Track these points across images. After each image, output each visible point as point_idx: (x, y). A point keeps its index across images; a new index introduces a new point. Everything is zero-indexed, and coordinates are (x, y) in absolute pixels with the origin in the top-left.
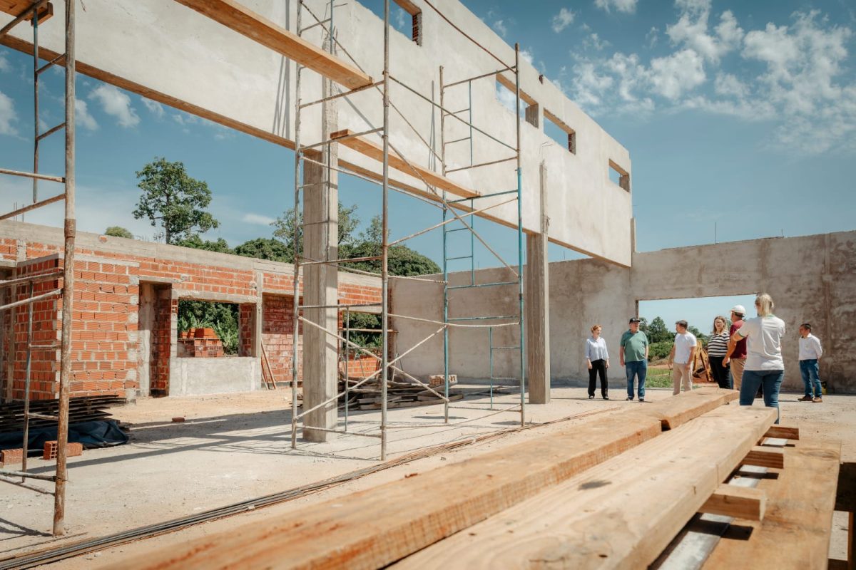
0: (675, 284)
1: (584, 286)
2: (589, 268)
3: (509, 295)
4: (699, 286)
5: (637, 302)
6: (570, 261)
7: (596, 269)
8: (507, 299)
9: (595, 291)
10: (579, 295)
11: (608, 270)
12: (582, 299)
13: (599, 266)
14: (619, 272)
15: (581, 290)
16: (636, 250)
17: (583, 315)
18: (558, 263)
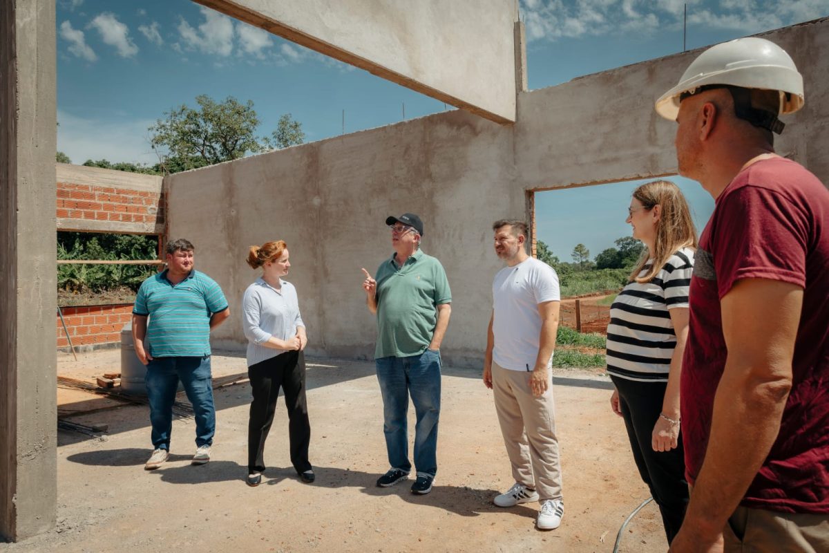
0: (600, 150)
1: (434, 168)
2: (443, 131)
3: (318, 193)
4: (651, 150)
5: (530, 194)
6: (410, 122)
7: (454, 132)
8: (316, 201)
9: (454, 175)
10: (426, 186)
11: (475, 132)
12: (431, 194)
13: (459, 127)
14: (494, 134)
15: (430, 176)
16: (525, 88)
17: (434, 225)
18: (391, 127)
